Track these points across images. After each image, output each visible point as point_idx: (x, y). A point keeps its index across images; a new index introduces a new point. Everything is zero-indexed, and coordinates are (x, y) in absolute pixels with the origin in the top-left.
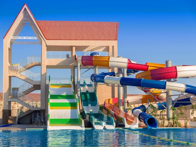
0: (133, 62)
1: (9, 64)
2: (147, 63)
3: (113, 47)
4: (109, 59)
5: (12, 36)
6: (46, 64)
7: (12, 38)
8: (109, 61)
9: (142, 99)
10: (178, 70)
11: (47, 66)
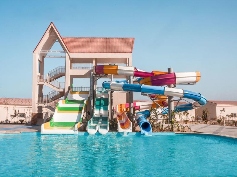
0: (139, 70)
1: (39, 74)
2: (153, 71)
3: (128, 58)
4: (117, 68)
5: (41, 50)
6: (70, 74)
7: (41, 52)
8: (117, 70)
9: (152, 104)
10: (177, 76)
11: (70, 75)
